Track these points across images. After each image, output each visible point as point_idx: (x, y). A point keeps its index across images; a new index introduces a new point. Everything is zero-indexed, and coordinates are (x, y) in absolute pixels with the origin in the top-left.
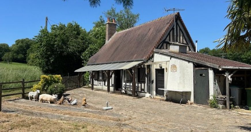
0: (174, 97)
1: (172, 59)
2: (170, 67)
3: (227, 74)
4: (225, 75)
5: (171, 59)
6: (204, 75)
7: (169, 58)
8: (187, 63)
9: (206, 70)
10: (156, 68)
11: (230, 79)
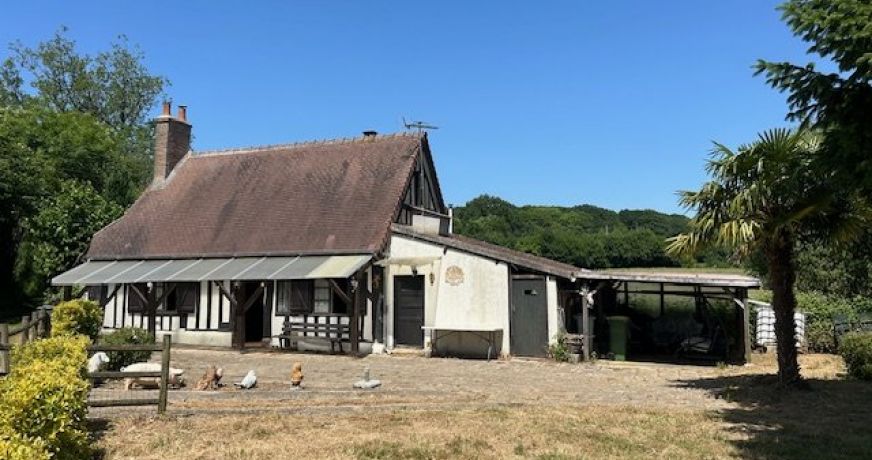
0: (454, 345)
1: (449, 252)
2: (443, 271)
3: (584, 290)
4: (582, 293)
5: (445, 252)
6: (534, 292)
7: (441, 250)
8: (491, 264)
9: (540, 282)
10: (397, 274)
11: (591, 300)
